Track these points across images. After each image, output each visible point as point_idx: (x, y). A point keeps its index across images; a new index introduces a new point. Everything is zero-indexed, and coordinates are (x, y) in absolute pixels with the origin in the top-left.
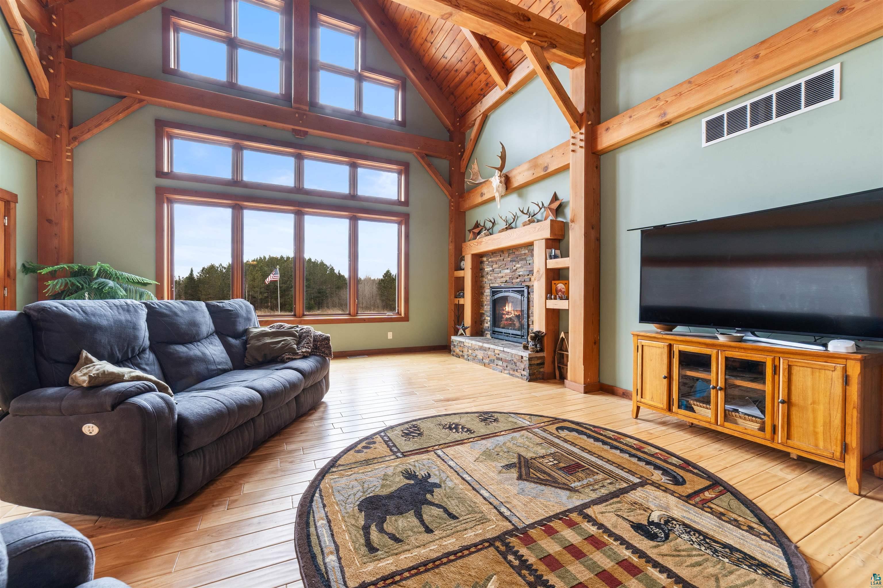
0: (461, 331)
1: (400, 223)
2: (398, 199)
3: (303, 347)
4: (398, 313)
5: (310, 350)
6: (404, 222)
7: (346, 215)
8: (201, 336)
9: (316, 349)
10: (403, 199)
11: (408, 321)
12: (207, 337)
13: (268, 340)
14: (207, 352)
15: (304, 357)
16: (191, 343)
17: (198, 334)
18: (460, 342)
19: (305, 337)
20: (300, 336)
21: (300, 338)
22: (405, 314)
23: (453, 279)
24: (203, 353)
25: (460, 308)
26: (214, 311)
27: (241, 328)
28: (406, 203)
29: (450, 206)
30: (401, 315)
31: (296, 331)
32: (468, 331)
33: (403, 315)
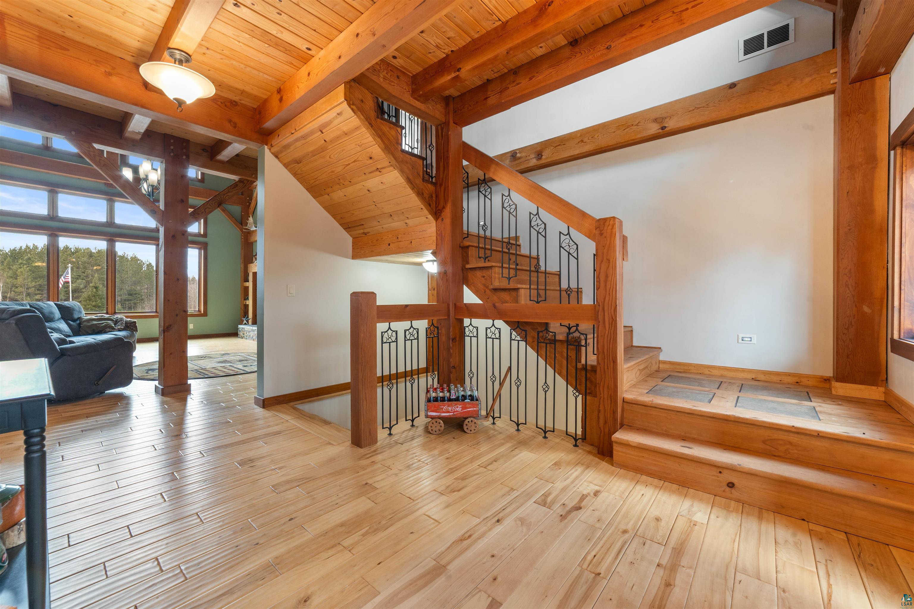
0: (245, 322)
1: (200, 249)
2: (199, 232)
3: (119, 326)
4: (199, 311)
5: (123, 328)
6: (203, 248)
7: (154, 243)
8: (55, 319)
9: (127, 327)
10: (202, 233)
11: (207, 316)
12: (58, 320)
13: (95, 323)
14: (60, 326)
15: (119, 330)
16: (50, 322)
17: (54, 318)
18: (243, 328)
19: (119, 321)
20: (116, 321)
21: (116, 322)
22: (204, 311)
23: (243, 287)
24: (58, 327)
25: (246, 307)
26: (60, 307)
27: (76, 316)
28: (205, 235)
29: (242, 238)
30: (201, 312)
31: (114, 318)
32: (250, 321)
33: (202, 312)
